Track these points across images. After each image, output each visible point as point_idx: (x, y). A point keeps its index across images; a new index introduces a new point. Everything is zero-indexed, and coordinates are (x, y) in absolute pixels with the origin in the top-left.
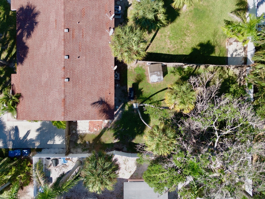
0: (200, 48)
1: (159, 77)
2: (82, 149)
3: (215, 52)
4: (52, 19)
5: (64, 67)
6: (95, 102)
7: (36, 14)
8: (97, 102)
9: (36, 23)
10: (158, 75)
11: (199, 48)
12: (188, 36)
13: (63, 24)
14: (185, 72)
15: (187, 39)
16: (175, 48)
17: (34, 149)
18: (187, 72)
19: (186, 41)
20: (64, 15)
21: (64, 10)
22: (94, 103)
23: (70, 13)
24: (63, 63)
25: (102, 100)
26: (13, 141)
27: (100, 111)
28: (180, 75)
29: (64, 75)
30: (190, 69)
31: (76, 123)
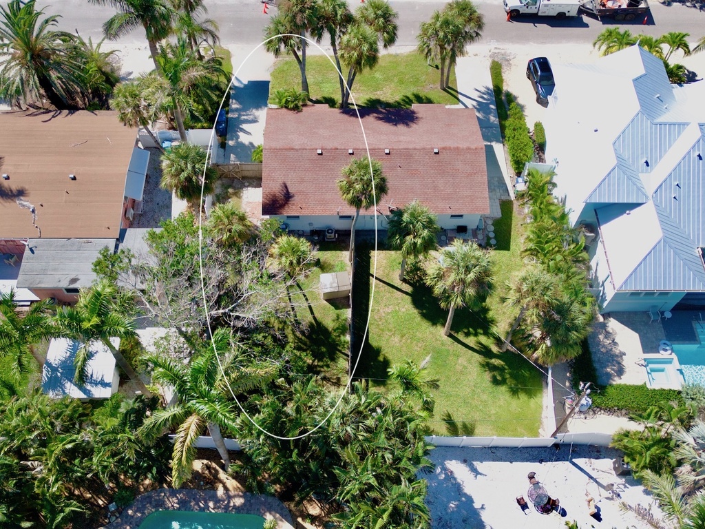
0: (380, 361)
1: (328, 286)
2: (220, 194)
3: (375, 386)
4: (402, 138)
5: (337, 149)
6: (288, 188)
7: (407, 125)
8: (287, 191)
9: (396, 125)
10: (331, 284)
11: (381, 359)
12: (401, 341)
13: (394, 147)
14: (339, 336)
15: (396, 339)
16: (378, 320)
17: (226, 140)
18: (340, 340)
19: (392, 339)
20: (407, 149)
21: (415, 149)
22: (286, 187)
23: (411, 156)
24: (343, 147)
25: (291, 197)
26: (238, 118)
27: (274, 196)
28: (333, 329)
29: (326, 149)
30: (344, 345)
31: (259, 186)
